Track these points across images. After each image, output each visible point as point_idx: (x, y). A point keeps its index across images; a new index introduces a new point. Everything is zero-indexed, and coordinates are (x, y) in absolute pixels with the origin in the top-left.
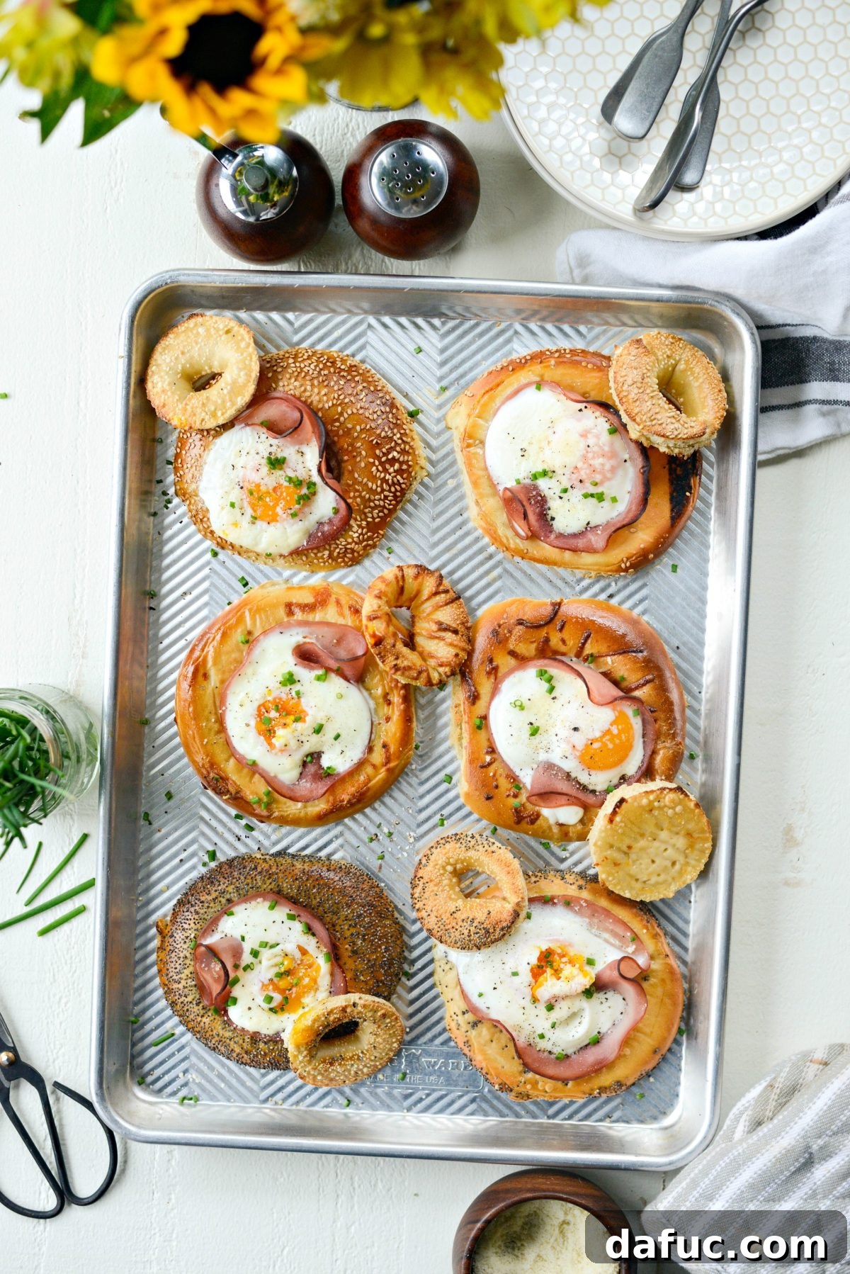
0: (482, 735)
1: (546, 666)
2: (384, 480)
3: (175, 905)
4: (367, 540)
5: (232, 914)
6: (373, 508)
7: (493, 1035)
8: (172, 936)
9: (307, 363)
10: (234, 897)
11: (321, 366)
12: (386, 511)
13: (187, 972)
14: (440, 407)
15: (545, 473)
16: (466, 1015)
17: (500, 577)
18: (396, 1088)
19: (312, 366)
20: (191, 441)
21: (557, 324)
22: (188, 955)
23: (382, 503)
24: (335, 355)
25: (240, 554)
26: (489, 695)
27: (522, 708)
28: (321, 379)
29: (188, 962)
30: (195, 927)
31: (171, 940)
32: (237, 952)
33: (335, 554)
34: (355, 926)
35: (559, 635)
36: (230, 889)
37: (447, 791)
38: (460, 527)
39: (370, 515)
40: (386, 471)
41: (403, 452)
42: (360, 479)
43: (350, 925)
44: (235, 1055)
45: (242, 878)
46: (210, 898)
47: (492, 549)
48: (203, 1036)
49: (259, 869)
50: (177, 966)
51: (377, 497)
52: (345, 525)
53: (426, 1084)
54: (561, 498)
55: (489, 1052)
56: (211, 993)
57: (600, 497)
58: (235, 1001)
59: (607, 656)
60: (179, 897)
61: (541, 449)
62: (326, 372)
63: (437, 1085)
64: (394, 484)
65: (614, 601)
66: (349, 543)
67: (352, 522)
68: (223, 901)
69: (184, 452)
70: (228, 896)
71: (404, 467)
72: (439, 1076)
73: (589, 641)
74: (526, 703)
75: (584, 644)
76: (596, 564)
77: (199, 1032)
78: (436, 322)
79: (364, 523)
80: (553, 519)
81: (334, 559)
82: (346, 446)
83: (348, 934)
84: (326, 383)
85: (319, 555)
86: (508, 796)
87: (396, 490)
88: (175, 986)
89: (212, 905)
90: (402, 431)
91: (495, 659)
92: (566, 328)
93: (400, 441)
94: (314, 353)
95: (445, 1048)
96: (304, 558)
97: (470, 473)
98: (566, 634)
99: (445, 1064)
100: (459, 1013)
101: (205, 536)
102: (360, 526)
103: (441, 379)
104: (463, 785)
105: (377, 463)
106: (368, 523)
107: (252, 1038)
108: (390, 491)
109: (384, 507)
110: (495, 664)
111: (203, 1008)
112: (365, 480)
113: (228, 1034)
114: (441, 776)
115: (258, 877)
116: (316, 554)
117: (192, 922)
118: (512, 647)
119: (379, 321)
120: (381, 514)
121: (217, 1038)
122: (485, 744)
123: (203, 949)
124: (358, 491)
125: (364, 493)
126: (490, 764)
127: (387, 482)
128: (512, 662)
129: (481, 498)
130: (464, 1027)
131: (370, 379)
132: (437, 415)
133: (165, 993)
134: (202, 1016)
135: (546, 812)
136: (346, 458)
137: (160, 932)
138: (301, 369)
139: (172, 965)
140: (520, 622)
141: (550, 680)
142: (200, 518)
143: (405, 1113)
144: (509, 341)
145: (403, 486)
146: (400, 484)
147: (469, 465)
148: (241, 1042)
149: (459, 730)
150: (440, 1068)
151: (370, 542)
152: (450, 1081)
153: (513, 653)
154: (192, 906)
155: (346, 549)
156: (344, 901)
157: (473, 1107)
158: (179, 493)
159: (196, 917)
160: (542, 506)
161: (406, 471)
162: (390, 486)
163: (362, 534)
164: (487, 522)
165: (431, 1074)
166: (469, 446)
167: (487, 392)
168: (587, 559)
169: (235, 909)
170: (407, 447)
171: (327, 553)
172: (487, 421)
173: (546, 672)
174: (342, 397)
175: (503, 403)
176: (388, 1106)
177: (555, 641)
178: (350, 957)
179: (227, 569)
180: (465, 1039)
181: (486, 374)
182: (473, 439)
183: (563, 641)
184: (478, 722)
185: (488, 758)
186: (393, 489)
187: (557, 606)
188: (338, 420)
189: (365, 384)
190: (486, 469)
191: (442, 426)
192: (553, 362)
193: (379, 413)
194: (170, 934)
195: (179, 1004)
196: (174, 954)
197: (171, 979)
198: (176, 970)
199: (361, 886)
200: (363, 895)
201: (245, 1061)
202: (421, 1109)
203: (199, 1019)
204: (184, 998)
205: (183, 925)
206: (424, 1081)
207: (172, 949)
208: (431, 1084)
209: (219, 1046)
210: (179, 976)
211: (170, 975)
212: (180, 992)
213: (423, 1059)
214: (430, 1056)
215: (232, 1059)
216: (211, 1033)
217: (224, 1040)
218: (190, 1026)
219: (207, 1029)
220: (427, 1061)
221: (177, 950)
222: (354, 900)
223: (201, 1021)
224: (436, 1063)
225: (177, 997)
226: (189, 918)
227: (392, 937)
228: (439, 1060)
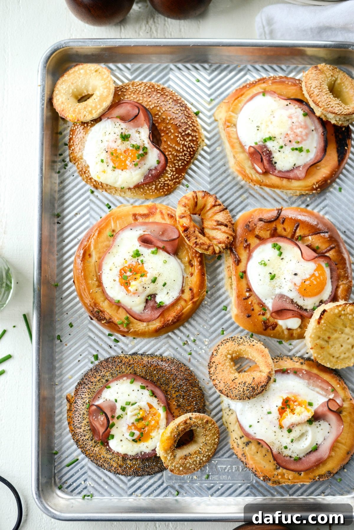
0: (244, 281)
1: (277, 241)
2: (184, 145)
3: (77, 386)
4: (176, 179)
5: (109, 387)
6: (179, 161)
7: (258, 449)
8: (75, 403)
9: (139, 86)
10: (110, 378)
11: (147, 88)
12: (185, 162)
13: (85, 422)
14: (210, 110)
15: (270, 138)
16: (242, 439)
17: (247, 198)
18: (204, 483)
19: (142, 88)
20: (78, 130)
21: (270, 65)
22: (85, 412)
23: (183, 158)
24: (154, 84)
25: (106, 191)
26: (246, 260)
27: (265, 265)
28: (147, 94)
29: (85, 416)
30: (89, 396)
31: (75, 405)
32: (113, 409)
33: (159, 187)
34: (179, 391)
35: (282, 226)
36: (108, 374)
37: (225, 315)
38: (224, 172)
39: (177, 164)
40: (185, 140)
41: (193, 130)
42: (171, 145)
43: (176, 391)
44: (113, 468)
45: (114, 367)
46: (96, 380)
47: (243, 183)
48: (94, 459)
49: (123, 362)
51: (181, 154)
52: (163, 171)
53: (221, 480)
54: (279, 151)
55: (257, 459)
56: (99, 432)
57: (301, 150)
58: (113, 437)
59: (308, 236)
60: (79, 381)
61: (267, 126)
62: (150, 90)
63: (227, 480)
64: (189, 147)
65: (309, 208)
66: (166, 181)
67: (167, 168)
68: (104, 381)
69: (74, 137)
70: (106, 378)
71: (194, 139)
72: (228, 476)
73: (298, 229)
74: (267, 262)
75: (296, 230)
76: (300, 187)
77: (92, 456)
78: (206, 66)
79: (174, 169)
80: (276, 163)
81: (158, 190)
82: (162, 128)
83: (174, 396)
84: (150, 96)
85: (150, 188)
86: (259, 314)
87: (191, 151)
88: (78, 430)
89: (98, 383)
90: (192, 120)
91: (248, 240)
92: (275, 66)
93: (191, 125)
94: (142, 83)
95: (230, 459)
96: (142, 190)
97: (230, 142)
98: (285, 226)
99: (231, 468)
100: (238, 438)
101: (87, 182)
102: (172, 171)
103: (210, 96)
104: (234, 311)
105: (180, 136)
106: (176, 169)
107: (123, 457)
108: (187, 151)
109: (184, 160)
110: (248, 242)
111: (95, 442)
112: (174, 145)
113: (109, 456)
114: (221, 306)
115: (123, 367)
116: (148, 187)
117: (86, 394)
118: (257, 233)
119: (176, 66)
120: (183, 164)
121: (103, 459)
122: (245, 287)
123: (94, 407)
124: (170, 151)
125: (173, 152)
126: (249, 297)
127: (185, 146)
128: (257, 241)
129: (236, 154)
130: (241, 445)
131: (173, 95)
132: (209, 114)
133: (73, 435)
134: (94, 447)
135: (281, 322)
136: (163, 134)
137: (69, 401)
138: (137, 89)
139: (76, 419)
140: (261, 220)
141: (279, 249)
142: (84, 172)
143: (210, 497)
144: (245, 75)
145: (194, 149)
146: (192, 148)
147: (229, 136)
148: (117, 460)
149: (230, 280)
150: (228, 470)
151: (177, 180)
152: (234, 478)
153: (257, 237)
154: (86, 385)
155: (165, 184)
156: (171, 378)
157: (248, 492)
158: (72, 160)
159: (89, 391)
160: (270, 156)
161: (195, 141)
162: (187, 149)
163: (173, 175)
164: (241, 167)
165: (223, 475)
166: (228, 127)
167: (236, 99)
168: (295, 184)
169: (111, 385)
170: (195, 129)
171: (154, 186)
172: (237, 114)
173: (277, 244)
174: (159, 102)
175: (245, 104)
176: (200, 494)
177: (280, 229)
178: (176, 409)
179: (99, 200)
180: (243, 452)
181: (234, 91)
182: (230, 124)
183: (285, 229)
184: (241, 274)
185: (248, 294)
186: (189, 150)
187: (280, 211)
188: (157, 114)
189: (171, 97)
190: (238, 138)
191: (213, 119)
192: (270, 82)
193: (179, 110)
194: (74, 401)
195: (81, 441)
196: (77, 412)
197: (76, 427)
198: (79, 422)
199: (180, 369)
200: (182, 374)
201: (119, 472)
202: (219, 495)
203: (93, 448)
204: (83, 437)
205: (82, 395)
206: (220, 478)
207: (76, 409)
208: (224, 480)
209: (104, 464)
210: (80, 425)
211: (75, 424)
212: (81, 434)
213: (219, 466)
214: (222, 464)
215: (112, 471)
216: (100, 456)
217: (107, 460)
218: (87, 453)
219: (97, 454)
220: (221, 467)
221: (78, 410)
222: (177, 376)
223: (94, 450)
224: (226, 468)
225: (79, 437)
226: (85, 391)
227: (198, 397)
228: (227, 466)
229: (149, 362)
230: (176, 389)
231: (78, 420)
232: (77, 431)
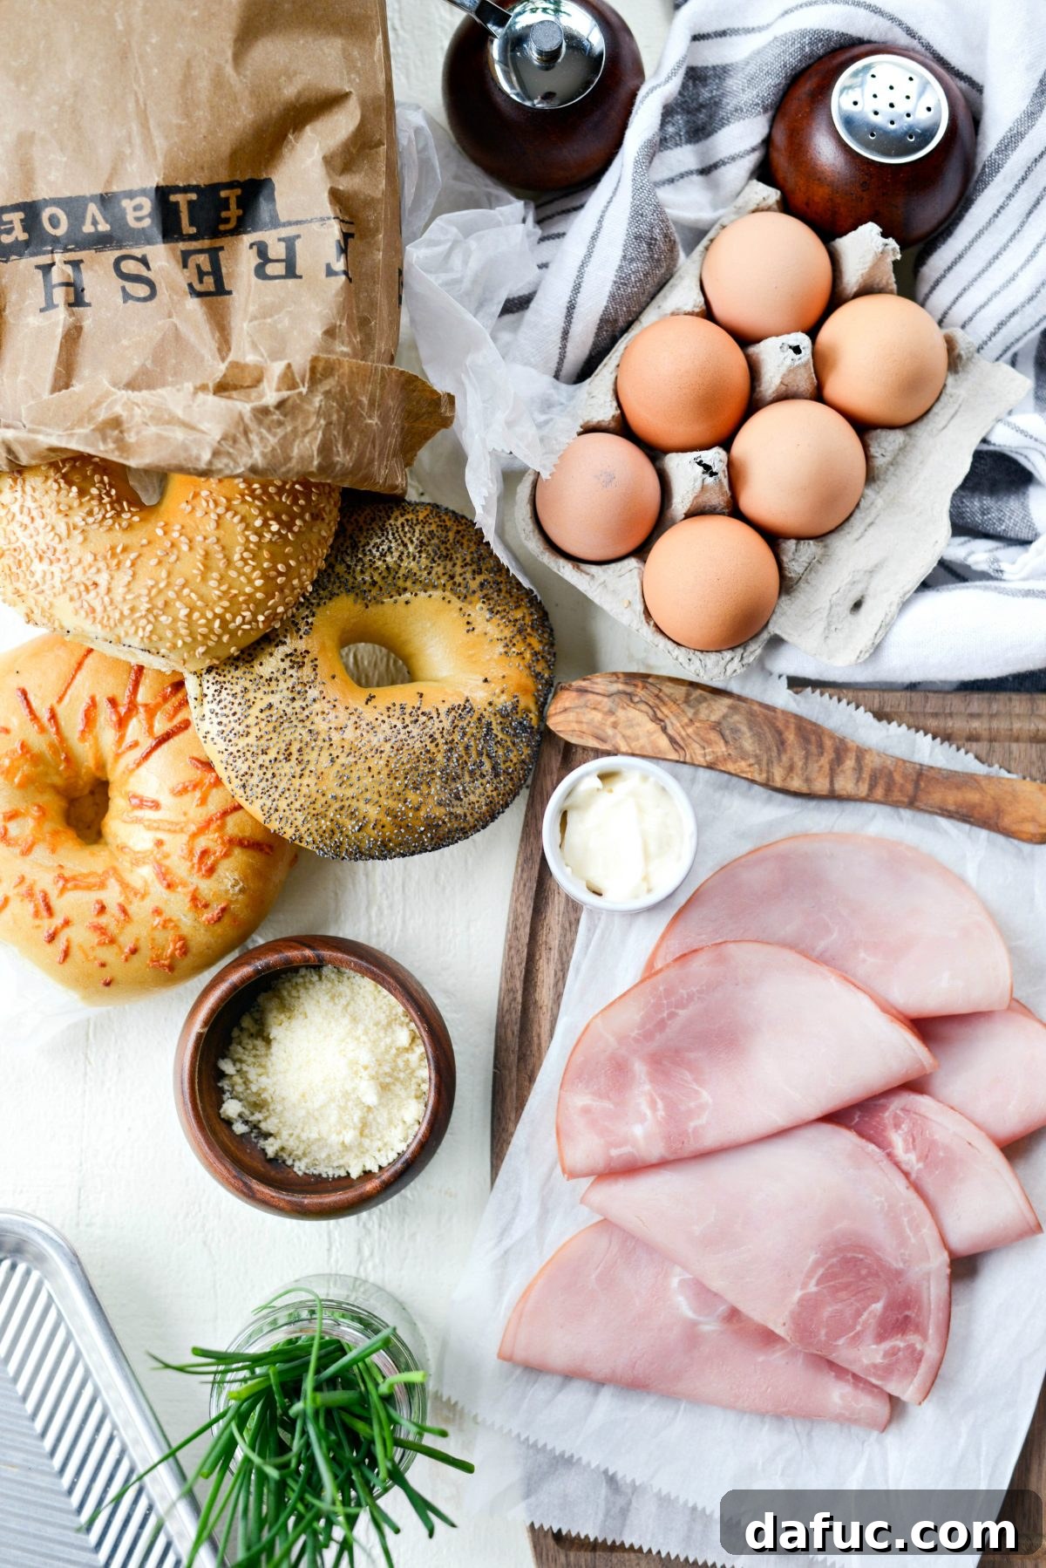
50: (236, 708)
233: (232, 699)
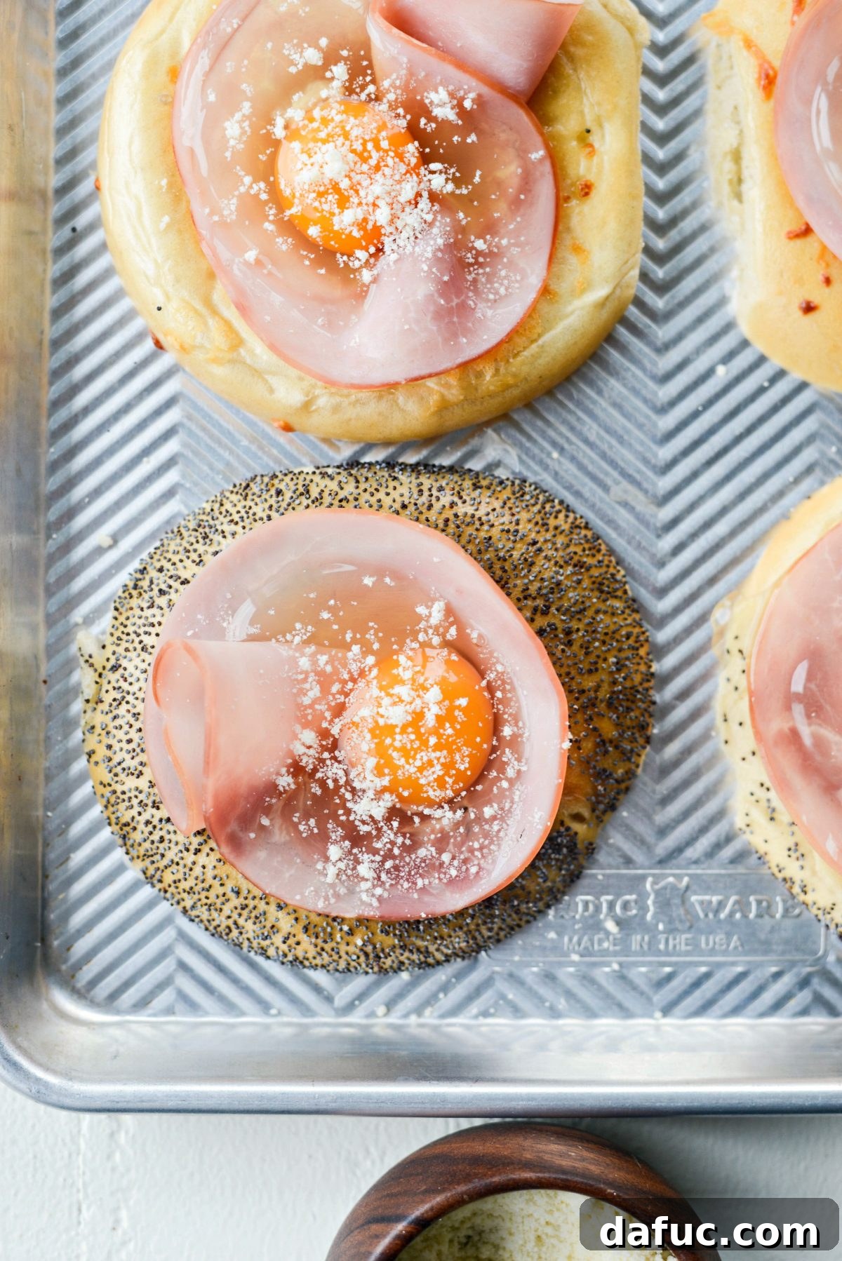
18: (636, 964)
34: (545, 613)
43: (535, 610)
53: (702, 953)
63: (725, 952)
72: (729, 935)
77: (191, 891)
88: (131, 782)
95: (740, 869)
99: (743, 906)
121: (235, 902)
134: (197, 851)
139: (120, 734)
143: (660, 1019)
150: (732, 914)
152: (755, 942)
154: (162, 592)
156: (516, 554)
157: (804, 996)
165: (711, 932)
176: (620, 1006)
194: (113, 662)
195: (141, 827)
196: (124, 707)
197: (119, 770)
198: (131, 747)
199: (552, 522)
200: (560, 540)
201: (300, 955)
202: (692, 1009)
203: (190, 858)
204: (151, 811)
205: (143, 637)
206: (696, 945)
207: (119, 696)
208: (712, 952)
209: (241, 922)
210: (137, 760)
211: (116, 759)
212: (141, 797)
213: (694, 898)
214: (708, 889)
215: (271, 952)
216: (221, 890)
217: (251, 903)
218: (168, 878)
219: (210, 881)
220: (702, 903)
221: (129, 698)
222: (540, 550)
223: (194, 863)
224: (721, 905)
225: (134, 812)
226: (155, 621)
227: (628, 636)
228: (727, 898)
229: (425, 488)
230: (540, 602)
231: (129, 741)
232: (125, 788)
233: (132, 721)
